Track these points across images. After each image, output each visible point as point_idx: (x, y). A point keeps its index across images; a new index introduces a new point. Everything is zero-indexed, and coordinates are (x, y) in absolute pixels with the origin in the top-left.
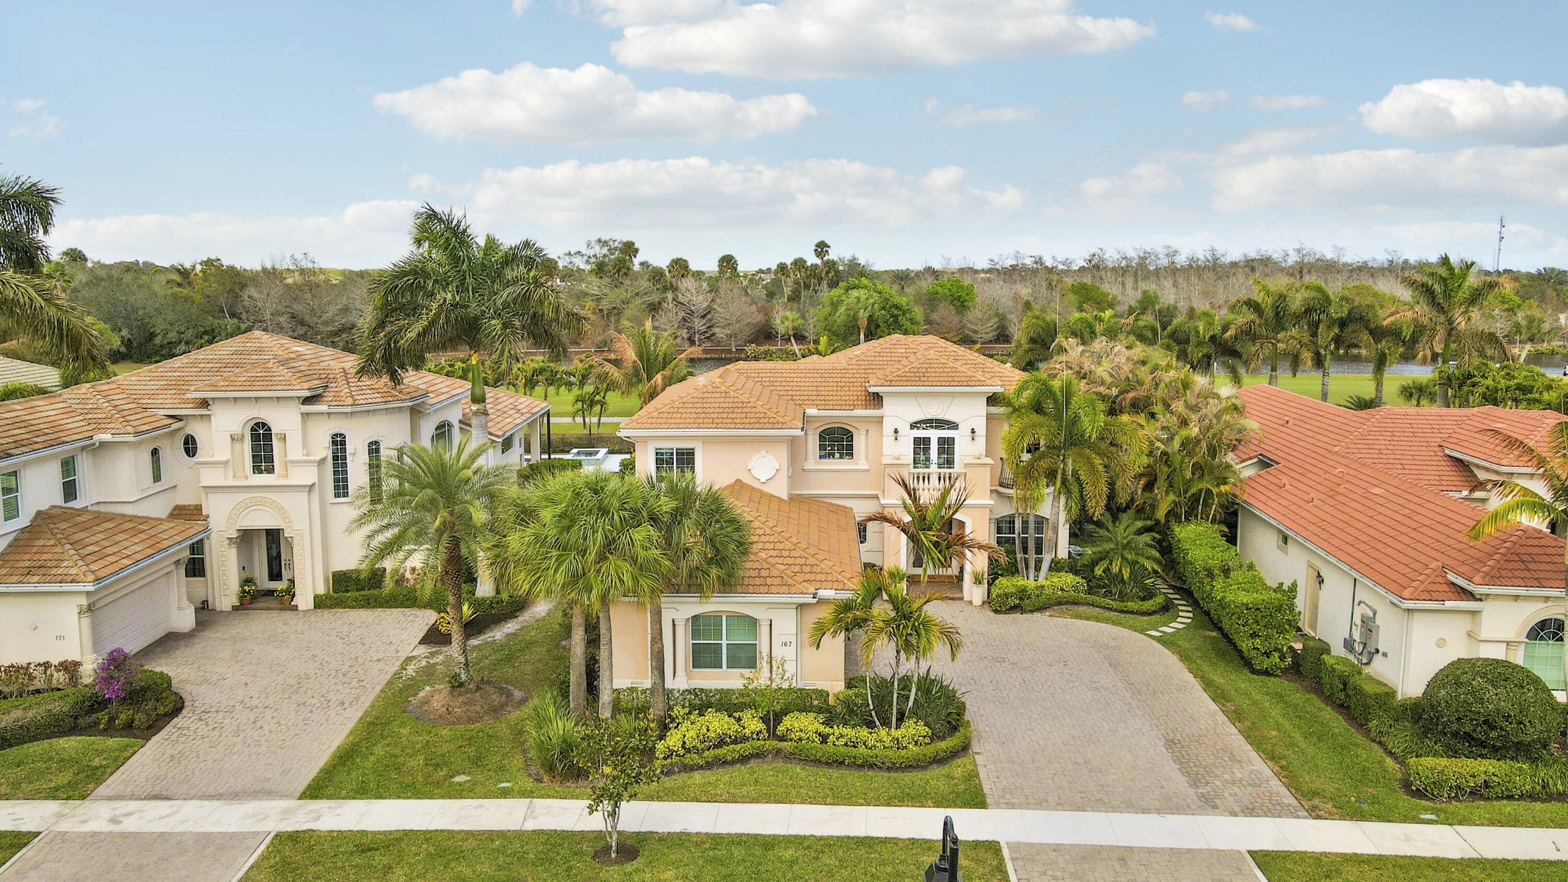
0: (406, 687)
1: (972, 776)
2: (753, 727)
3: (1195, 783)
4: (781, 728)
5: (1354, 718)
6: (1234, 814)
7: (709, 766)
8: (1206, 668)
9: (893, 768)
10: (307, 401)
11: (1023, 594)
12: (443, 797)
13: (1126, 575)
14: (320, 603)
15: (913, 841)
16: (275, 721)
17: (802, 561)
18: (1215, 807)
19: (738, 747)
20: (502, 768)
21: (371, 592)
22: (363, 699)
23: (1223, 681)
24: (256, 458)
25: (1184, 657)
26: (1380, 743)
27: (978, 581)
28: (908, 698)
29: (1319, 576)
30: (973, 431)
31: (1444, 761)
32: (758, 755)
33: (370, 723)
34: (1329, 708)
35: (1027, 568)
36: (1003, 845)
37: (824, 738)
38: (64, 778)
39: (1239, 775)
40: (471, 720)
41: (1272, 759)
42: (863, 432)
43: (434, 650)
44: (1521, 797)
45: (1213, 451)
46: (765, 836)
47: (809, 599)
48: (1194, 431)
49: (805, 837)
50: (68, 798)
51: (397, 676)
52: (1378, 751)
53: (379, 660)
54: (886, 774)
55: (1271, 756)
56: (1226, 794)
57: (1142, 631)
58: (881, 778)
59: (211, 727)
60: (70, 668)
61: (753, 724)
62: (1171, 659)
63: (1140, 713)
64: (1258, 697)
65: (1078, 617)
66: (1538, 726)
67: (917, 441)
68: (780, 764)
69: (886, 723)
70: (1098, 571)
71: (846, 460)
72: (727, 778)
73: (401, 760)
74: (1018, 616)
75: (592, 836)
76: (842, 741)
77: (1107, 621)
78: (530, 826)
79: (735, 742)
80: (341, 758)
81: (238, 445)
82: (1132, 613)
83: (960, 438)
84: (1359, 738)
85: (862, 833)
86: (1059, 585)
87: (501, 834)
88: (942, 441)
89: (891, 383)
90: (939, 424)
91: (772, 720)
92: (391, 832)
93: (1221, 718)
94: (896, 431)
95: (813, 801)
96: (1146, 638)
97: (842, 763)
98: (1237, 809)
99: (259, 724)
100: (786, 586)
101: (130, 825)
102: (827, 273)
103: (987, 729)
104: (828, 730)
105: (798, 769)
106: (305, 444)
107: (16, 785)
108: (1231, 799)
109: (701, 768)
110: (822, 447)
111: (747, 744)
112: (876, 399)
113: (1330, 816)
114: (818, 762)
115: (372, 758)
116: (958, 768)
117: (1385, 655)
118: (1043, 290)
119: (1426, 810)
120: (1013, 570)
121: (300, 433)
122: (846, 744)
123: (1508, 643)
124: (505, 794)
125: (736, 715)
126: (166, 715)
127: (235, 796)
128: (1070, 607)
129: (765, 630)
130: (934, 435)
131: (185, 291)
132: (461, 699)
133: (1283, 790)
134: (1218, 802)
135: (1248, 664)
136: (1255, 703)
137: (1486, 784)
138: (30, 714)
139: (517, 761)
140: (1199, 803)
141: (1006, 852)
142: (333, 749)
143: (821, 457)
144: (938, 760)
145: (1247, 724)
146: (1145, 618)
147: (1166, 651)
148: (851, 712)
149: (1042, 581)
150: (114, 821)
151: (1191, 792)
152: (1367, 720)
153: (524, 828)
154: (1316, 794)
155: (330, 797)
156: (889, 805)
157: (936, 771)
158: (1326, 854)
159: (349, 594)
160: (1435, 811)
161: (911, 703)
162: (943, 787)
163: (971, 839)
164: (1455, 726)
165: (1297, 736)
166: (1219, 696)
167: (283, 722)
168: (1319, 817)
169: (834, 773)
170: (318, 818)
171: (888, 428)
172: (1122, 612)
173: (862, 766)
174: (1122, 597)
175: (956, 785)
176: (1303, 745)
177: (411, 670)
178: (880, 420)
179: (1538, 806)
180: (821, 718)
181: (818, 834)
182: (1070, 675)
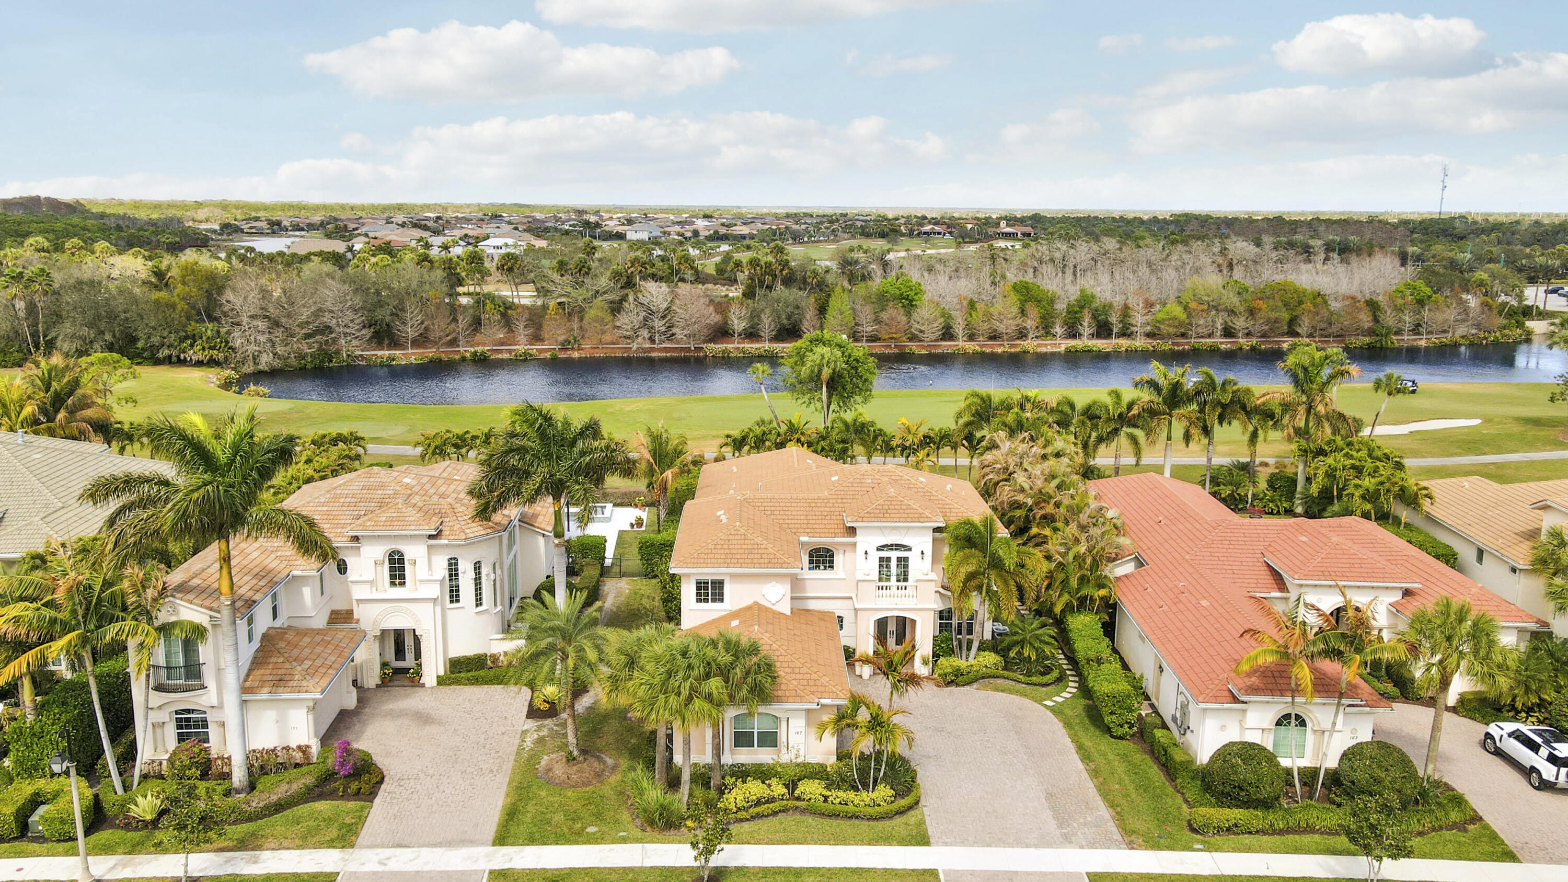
0: (531, 757)
1: (921, 823)
2: (779, 792)
3: (1060, 826)
4: (797, 792)
5: (1170, 775)
6: (1081, 847)
7: (753, 818)
8: (1080, 734)
9: (871, 818)
10: (431, 537)
11: (958, 673)
12: (585, 843)
13: (1033, 658)
14: (441, 681)
15: (886, 870)
16: (451, 786)
17: (808, 677)
18: (1071, 842)
19: (771, 806)
20: (617, 821)
21: (477, 673)
22: (504, 767)
23: (1090, 744)
24: (393, 577)
25: (1068, 725)
26: (1182, 794)
27: (925, 662)
28: (880, 770)
29: (1160, 667)
30: (922, 553)
31: (1212, 811)
32: (784, 810)
33: (517, 788)
34: (1155, 767)
35: (960, 648)
36: (940, 871)
37: (826, 798)
38: (334, 833)
39: (1089, 819)
40: (585, 784)
41: (1112, 807)
42: (841, 552)
43: (539, 723)
44: (1257, 832)
45: (1095, 565)
46: (795, 868)
47: (814, 706)
48: (1082, 549)
49: (819, 868)
50: (343, 847)
51: (520, 749)
52: (1179, 799)
53: (503, 734)
54: (867, 823)
55: (1112, 805)
56: (1079, 833)
57: (1040, 701)
58: (863, 825)
59: (409, 792)
60: (304, 750)
61: (779, 789)
62: (1057, 725)
63: (1032, 772)
64: (1111, 757)
65: (996, 689)
66: (1268, 789)
67: (881, 559)
68: (798, 817)
69: (866, 786)
70: (1012, 654)
71: (828, 571)
72: (765, 827)
73: (548, 816)
74: (953, 689)
75: (688, 870)
76: (838, 801)
77: (1017, 693)
78: (648, 864)
79: (767, 802)
80: (508, 815)
81: (379, 568)
82: (1035, 685)
83: (913, 558)
84: (1170, 790)
85: (854, 865)
86: (984, 663)
87: (631, 869)
88: (899, 559)
89: (862, 519)
90: (898, 547)
91: (791, 786)
92: (562, 869)
93: (1085, 775)
94: (866, 553)
95: (822, 842)
96: (1043, 708)
97: (839, 815)
98: (1084, 843)
99: (441, 788)
100: (799, 698)
101: (393, 866)
102: (782, 270)
103: (931, 787)
104: (828, 793)
105: (810, 820)
106: (430, 568)
107: (304, 838)
108: (1081, 836)
109: (747, 820)
110: (811, 562)
111: (777, 804)
112: (852, 531)
113: (1140, 847)
114: (822, 815)
115: (529, 815)
116: (912, 817)
117: (1192, 731)
118: (987, 285)
119: (1198, 842)
120: (950, 652)
121: (426, 559)
122: (840, 803)
123: (1263, 730)
124: (624, 840)
125: (767, 782)
126: (377, 783)
127: (449, 844)
128: (992, 681)
129: (784, 724)
130: (894, 555)
131: (163, 295)
132: (575, 768)
133: (1115, 830)
134: (1073, 838)
135: (1108, 730)
136: (1109, 762)
137: (1236, 825)
138: (295, 786)
139: (625, 816)
140: (1061, 840)
141: (942, 876)
142: (499, 808)
143: (810, 569)
144: (900, 813)
145: (1101, 780)
146: (1044, 689)
147: (1056, 720)
148: (843, 780)
149: (972, 661)
150: (381, 863)
151: (1058, 832)
152: (1176, 778)
153: (645, 865)
154: (1134, 832)
155: (513, 844)
156: (869, 844)
157: (899, 820)
158: (1131, 874)
159: (462, 675)
160: (1203, 842)
161: (882, 774)
162: (904, 832)
163: (920, 868)
164: (1221, 788)
165: (1131, 788)
166: (1086, 757)
167: (457, 787)
168: (1133, 848)
169: (834, 822)
170: (511, 860)
171: (860, 549)
172: (1028, 684)
173: (851, 817)
174: (1029, 674)
175: (912, 830)
176: (1133, 796)
177: (529, 742)
178: (854, 545)
179: (1266, 838)
180: (823, 784)
181: (827, 866)
182: (988, 741)
